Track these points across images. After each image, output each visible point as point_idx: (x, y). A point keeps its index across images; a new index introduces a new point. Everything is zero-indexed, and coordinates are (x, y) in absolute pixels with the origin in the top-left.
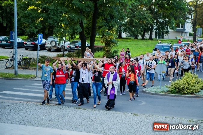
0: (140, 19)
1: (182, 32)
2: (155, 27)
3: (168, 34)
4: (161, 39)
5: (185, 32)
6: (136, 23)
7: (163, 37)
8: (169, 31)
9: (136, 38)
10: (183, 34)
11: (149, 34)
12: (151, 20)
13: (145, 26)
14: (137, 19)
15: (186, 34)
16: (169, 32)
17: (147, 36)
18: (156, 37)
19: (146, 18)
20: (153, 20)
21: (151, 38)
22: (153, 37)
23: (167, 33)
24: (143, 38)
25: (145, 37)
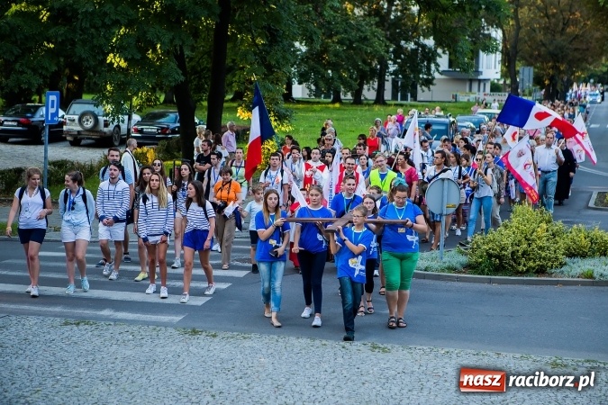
0: (347, 42)
1: (471, 81)
2: (392, 68)
3: (431, 86)
4: (409, 101)
5: (480, 81)
6: (336, 54)
7: (414, 97)
8: (433, 78)
9: (337, 99)
10: (475, 86)
11: (373, 88)
12: (381, 46)
13: (364, 62)
14: (341, 42)
15: (482, 85)
16: (434, 82)
17: (369, 93)
18: (394, 97)
19: (365, 39)
20: (386, 46)
21: (380, 100)
22: (388, 95)
23: (429, 82)
24: (358, 100)
25: (362, 98)
